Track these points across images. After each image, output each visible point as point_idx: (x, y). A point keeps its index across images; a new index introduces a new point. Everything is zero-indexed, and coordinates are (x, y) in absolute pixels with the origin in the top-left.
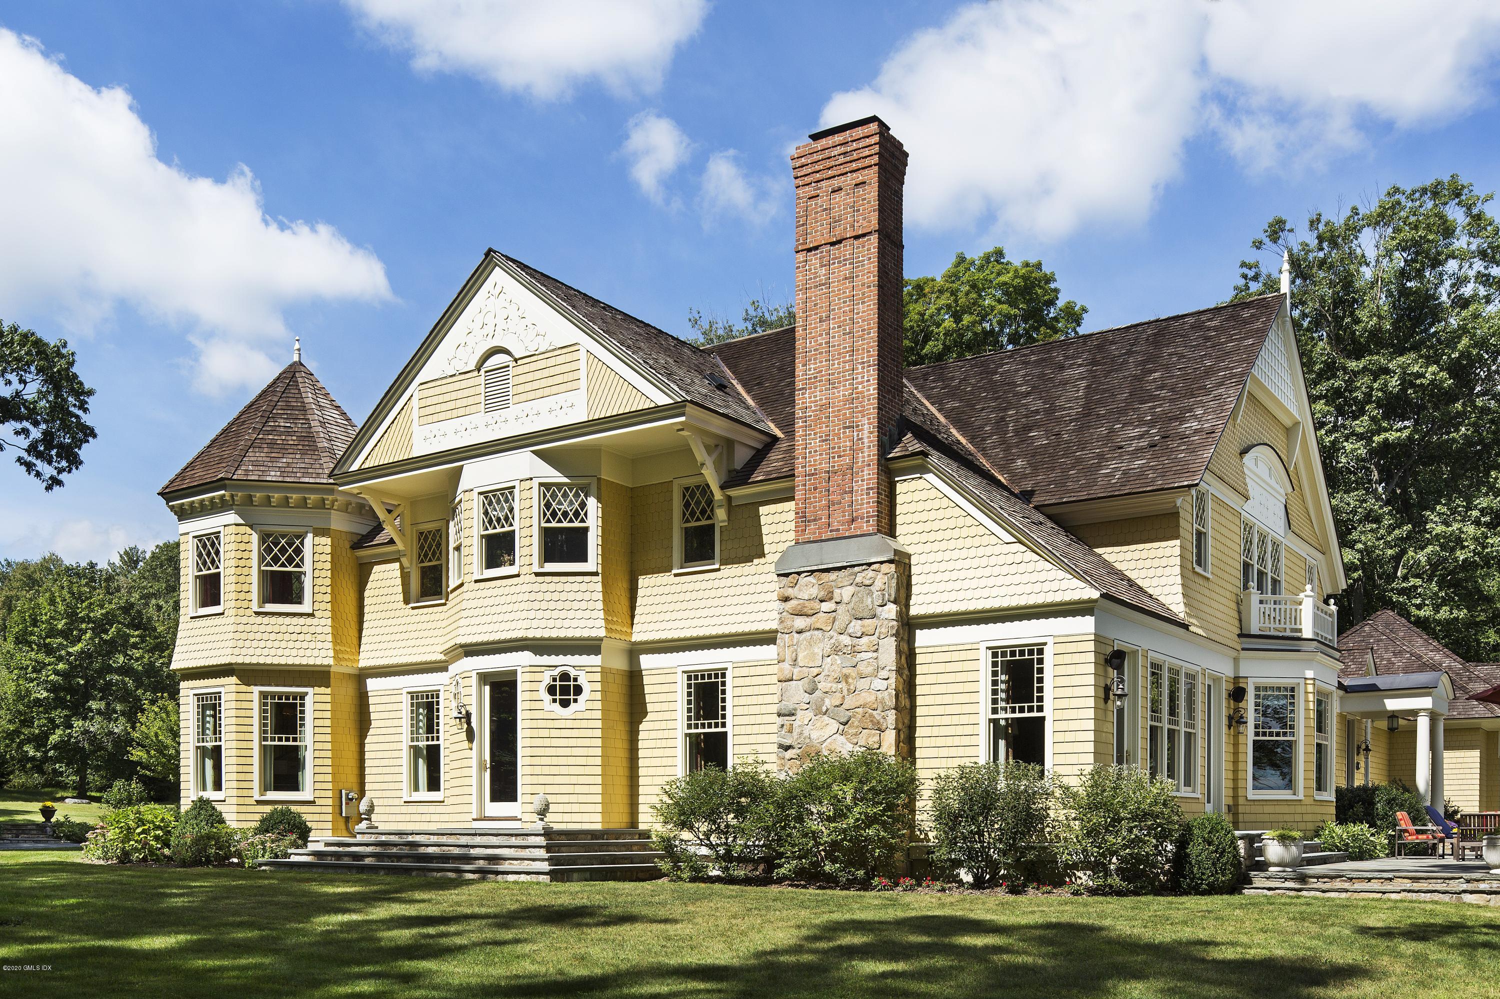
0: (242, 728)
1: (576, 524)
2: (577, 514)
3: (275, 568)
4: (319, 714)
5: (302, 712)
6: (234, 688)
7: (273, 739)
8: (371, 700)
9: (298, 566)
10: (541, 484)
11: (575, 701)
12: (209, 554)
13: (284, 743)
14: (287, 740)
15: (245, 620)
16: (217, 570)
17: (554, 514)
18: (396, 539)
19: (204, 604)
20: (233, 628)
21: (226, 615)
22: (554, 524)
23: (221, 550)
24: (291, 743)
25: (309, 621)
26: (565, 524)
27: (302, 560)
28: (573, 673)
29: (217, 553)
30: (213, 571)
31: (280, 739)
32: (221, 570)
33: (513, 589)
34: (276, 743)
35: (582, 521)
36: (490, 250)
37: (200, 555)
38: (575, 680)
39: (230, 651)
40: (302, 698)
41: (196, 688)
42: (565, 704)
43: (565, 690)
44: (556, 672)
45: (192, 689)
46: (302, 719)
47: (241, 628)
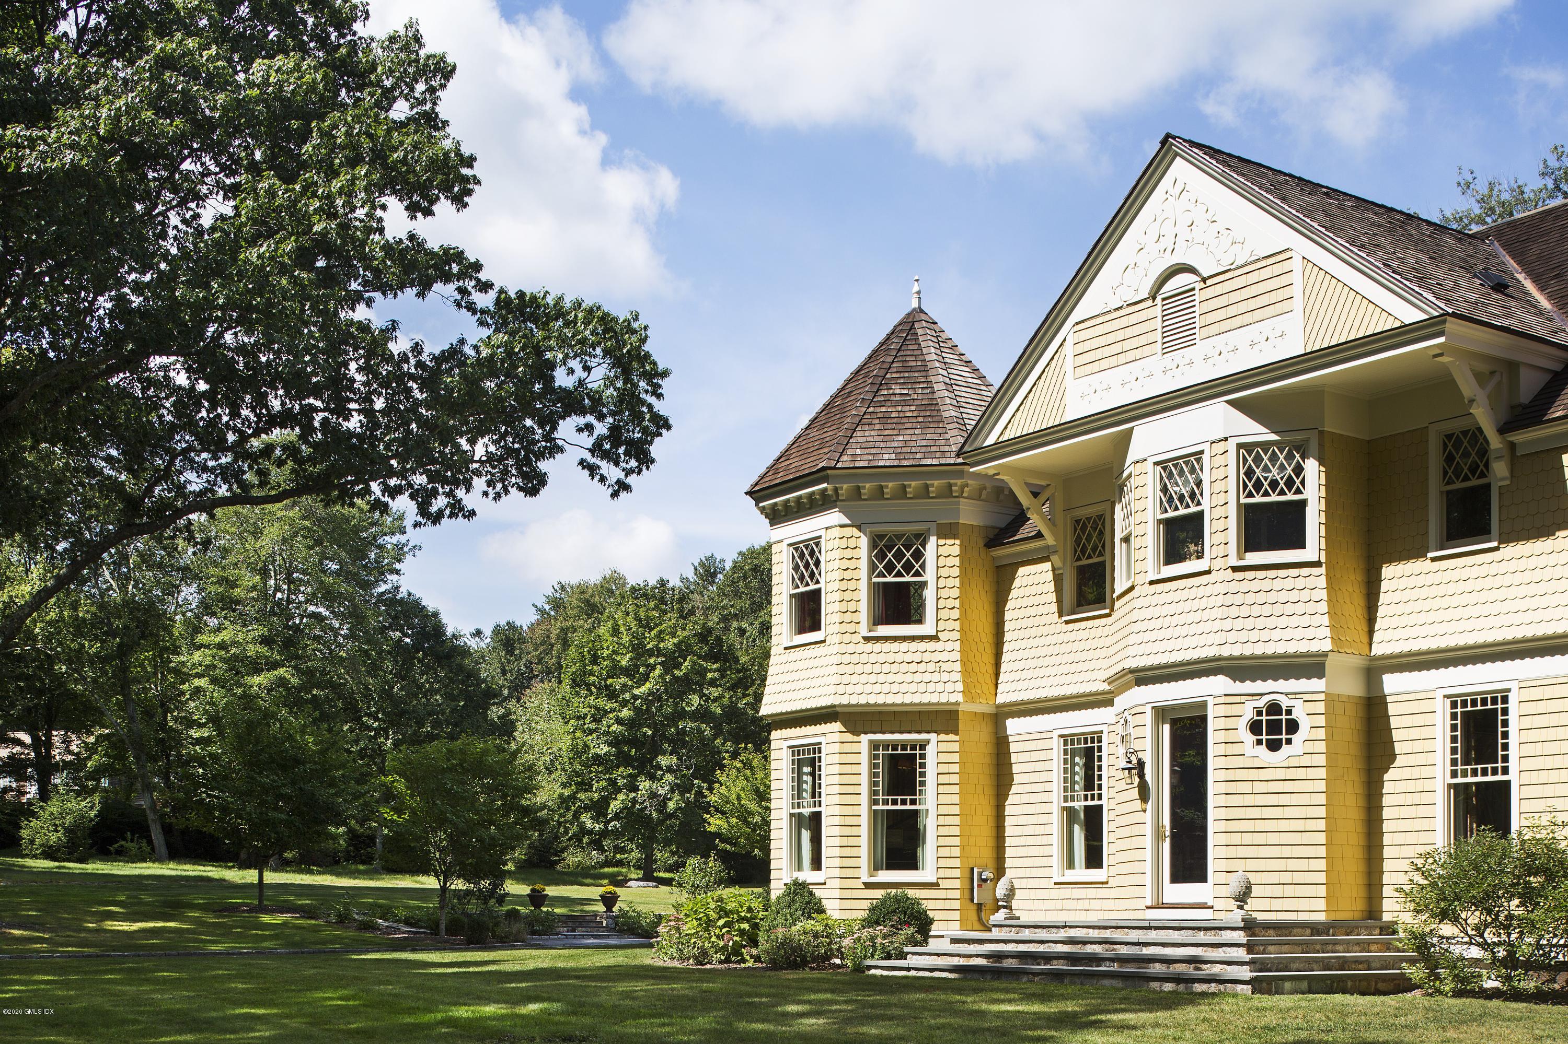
0: (847, 787)
1: (1290, 497)
2: (1290, 483)
3: (890, 579)
4: (944, 768)
5: (923, 765)
6: (837, 737)
7: (886, 802)
8: (1013, 748)
9: (917, 574)
10: (1240, 446)
11: (1289, 742)
12: (807, 566)
13: (899, 807)
14: (904, 802)
15: (851, 648)
16: (817, 586)
17: (1258, 485)
18: (1045, 532)
19: (801, 630)
20: (837, 659)
21: (828, 643)
22: (1258, 499)
23: (822, 559)
24: (908, 807)
25: (932, 645)
26: (1274, 498)
27: (923, 566)
28: (1285, 703)
29: (817, 563)
30: (813, 587)
31: (895, 802)
32: (822, 585)
33: (1202, 591)
34: (890, 807)
35: (1298, 491)
36: (1168, 136)
37: (796, 568)
38: (1289, 712)
39: (833, 689)
40: (923, 747)
41: (791, 738)
42: (1274, 746)
43: (1274, 727)
44: (1262, 703)
45: (786, 739)
46: (923, 775)
47: (846, 659)
